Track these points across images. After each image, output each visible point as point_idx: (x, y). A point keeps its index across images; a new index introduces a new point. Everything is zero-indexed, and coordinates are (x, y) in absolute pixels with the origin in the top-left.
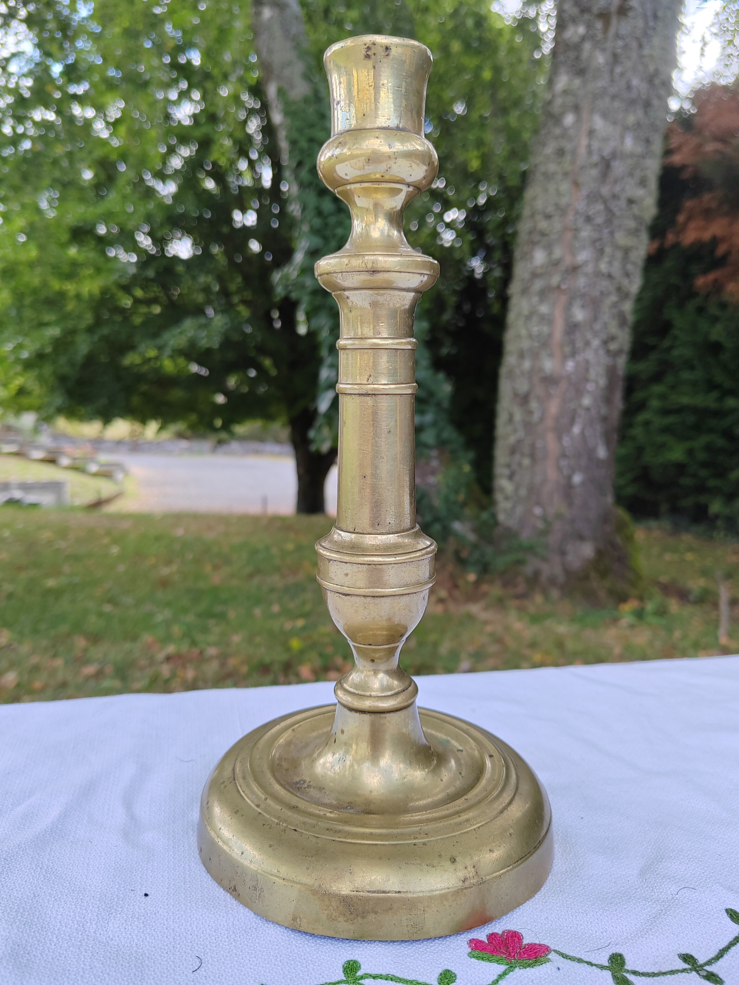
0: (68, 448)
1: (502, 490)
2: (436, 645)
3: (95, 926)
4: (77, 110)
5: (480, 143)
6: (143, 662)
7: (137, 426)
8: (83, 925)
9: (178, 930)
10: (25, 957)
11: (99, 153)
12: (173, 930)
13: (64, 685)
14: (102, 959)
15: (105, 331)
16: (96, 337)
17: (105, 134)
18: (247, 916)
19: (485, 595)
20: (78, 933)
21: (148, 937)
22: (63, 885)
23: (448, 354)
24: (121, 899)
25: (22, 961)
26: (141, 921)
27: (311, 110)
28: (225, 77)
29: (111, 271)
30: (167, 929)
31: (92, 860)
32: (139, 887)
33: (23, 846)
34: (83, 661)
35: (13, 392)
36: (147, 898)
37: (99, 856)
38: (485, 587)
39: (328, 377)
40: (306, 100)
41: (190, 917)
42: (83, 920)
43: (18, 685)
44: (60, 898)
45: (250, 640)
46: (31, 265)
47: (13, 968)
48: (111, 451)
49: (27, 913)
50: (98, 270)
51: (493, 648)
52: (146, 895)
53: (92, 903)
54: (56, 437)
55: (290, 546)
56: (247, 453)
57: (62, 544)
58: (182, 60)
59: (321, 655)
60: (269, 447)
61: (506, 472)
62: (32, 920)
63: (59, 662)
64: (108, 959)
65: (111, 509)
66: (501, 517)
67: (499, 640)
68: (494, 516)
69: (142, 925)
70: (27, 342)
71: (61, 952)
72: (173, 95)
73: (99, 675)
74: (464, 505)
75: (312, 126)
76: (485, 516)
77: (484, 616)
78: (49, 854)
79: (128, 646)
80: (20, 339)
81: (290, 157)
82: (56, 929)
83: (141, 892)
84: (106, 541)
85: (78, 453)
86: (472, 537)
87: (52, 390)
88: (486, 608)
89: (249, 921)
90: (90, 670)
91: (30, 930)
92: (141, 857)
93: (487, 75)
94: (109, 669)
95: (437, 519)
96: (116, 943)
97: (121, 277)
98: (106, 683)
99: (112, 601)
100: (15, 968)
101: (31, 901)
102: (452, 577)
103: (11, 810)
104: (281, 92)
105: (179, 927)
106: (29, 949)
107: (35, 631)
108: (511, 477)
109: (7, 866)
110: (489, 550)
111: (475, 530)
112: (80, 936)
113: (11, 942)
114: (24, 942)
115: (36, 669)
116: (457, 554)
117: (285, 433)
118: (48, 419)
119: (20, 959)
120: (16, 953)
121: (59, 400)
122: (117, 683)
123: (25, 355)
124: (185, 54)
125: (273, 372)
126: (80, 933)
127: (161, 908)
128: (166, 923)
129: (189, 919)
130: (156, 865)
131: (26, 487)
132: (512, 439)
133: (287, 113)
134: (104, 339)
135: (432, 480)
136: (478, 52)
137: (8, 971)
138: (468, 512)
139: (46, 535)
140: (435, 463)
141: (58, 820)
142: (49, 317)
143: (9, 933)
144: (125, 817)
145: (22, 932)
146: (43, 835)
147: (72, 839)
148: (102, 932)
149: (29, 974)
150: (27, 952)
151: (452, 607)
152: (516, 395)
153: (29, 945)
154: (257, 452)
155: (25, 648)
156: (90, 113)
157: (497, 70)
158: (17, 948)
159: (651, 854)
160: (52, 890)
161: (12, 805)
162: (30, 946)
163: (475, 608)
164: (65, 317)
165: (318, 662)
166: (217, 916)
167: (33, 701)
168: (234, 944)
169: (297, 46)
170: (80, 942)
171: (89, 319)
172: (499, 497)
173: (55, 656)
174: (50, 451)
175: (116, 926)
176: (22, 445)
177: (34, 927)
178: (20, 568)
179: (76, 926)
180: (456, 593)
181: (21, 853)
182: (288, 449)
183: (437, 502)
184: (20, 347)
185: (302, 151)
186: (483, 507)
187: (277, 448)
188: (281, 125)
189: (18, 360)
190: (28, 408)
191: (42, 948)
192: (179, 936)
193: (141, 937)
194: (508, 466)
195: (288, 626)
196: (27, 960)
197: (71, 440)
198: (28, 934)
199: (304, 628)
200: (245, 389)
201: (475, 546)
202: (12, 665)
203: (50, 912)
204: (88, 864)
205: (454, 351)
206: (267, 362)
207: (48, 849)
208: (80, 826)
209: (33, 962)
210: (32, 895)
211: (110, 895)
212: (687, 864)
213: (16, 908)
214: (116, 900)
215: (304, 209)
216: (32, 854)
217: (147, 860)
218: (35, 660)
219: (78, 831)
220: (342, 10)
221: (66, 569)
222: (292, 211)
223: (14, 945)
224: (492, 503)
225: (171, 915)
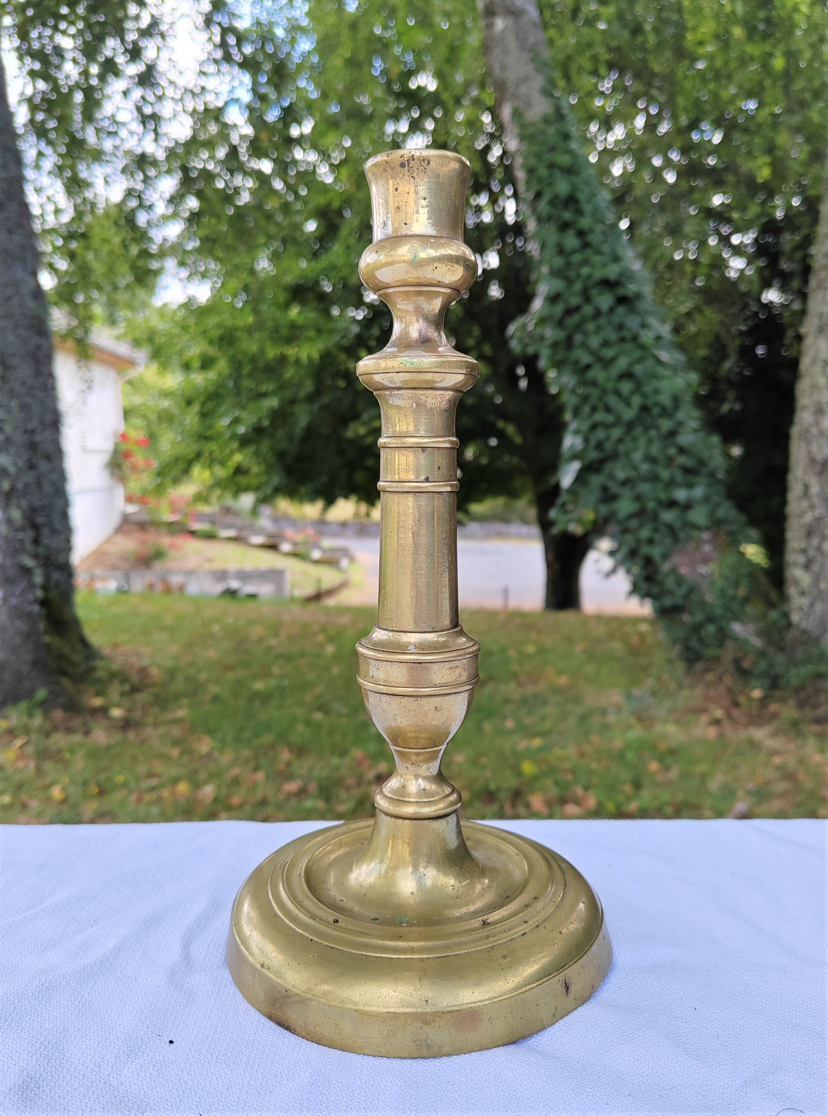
0: (289, 532)
1: (796, 582)
2: (703, 778)
3: (110, 1069)
4: (298, 154)
5: (771, 149)
6: (351, 781)
7: (363, 507)
8: (99, 1066)
9: (191, 1083)
10: (34, 1091)
11: (321, 200)
12: (186, 1083)
13: (264, 802)
14: (105, 1103)
15: (326, 399)
16: (316, 407)
17: (329, 180)
18: (265, 1077)
19: (774, 716)
20: (92, 1074)
21: (158, 1087)
22: (94, 1022)
23: (731, 411)
24: (145, 1043)
25: (29, 1094)
26: (156, 1069)
27: (551, 130)
28: (458, 101)
29: (332, 332)
30: (179, 1080)
31: (130, 999)
32: (168, 1033)
33: (68, 976)
34: (287, 776)
35: (231, 471)
36: (171, 1045)
37: (138, 995)
38: (773, 707)
39: (572, 446)
40: (546, 121)
41: (206, 1071)
42: (101, 1060)
43: (216, 800)
44: (87, 1035)
45: (474, 762)
46: (250, 330)
47: (18, 1101)
48: (335, 535)
49: (50, 1046)
50: (319, 331)
51: (781, 786)
52: (171, 1042)
53: (115, 1044)
54: (276, 520)
55: (531, 649)
56: (487, 537)
57: (273, 642)
58: (413, 85)
59: (557, 783)
60: (514, 528)
61: (802, 559)
62: (53, 1054)
63: (260, 776)
64: (110, 1104)
65: (331, 602)
66: (795, 617)
67: (791, 777)
68: (786, 615)
69: (156, 1073)
70: (244, 415)
71: (70, 1091)
72: (403, 127)
73: (302, 793)
74: (746, 600)
75: (553, 149)
76: (774, 615)
77: (772, 743)
78: (92, 988)
79: (335, 761)
80: (237, 413)
81: (528, 189)
82: (73, 1066)
83: (168, 1038)
84: (321, 638)
85: (299, 537)
86: (757, 642)
87: (269, 469)
88: (774, 734)
89: (267, 1082)
90: (292, 787)
91: (48, 1064)
92: (180, 1001)
93: (779, 63)
94: (313, 787)
95: (710, 619)
96: (125, 1089)
97: (343, 337)
98: (309, 803)
99: (323, 708)
100: (20, 1101)
101: (58, 1035)
102: (731, 692)
103: (71, 939)
104: (516, 114)
105: (192, 1080)
106: (41, 1083)
107: (237, 740)
108: (807, 566)
109: (48, 996)
110: (780, 659)
111: (761, 633)
112: (93, 1077)
113: (26, 1074)
114: (38, 1075)
115: (236, 781)
116: (737, 662)
117: (532, 513)
118: (265, 500)
119: (28, 1093)
120: (27, 1086)
121: (276, 480)
122: (320, 804)
123: (241, 430)
124: (417, 79)
125: (518, 440)
126: (94, 1073)
127: (180, 1057)
128: (181, 1074)
129: (205, 1073)
130: (193, 1011)
131: (244, 576)
132: (808, 518)
133: (522, 138)
134: (324, 408)
135: (703, 569)
136: (765, 37)
137: (12, 1103)
138: (750, 609)
139: (257, 631)
140: (707, 548)
141: (111, 953)
142: (267, 387)
143: (27, 1064)
144: (178, 956)
145: (39, 1065)
146: (91, 968)
147: (119, 975)
148: (115, 1076)
149: (31, 1108)
150: (38, 1086)
151: (728, 729)
152: (813, 461)
153: (42, 1079)
154: (500, 535)
155: (226, 758)
156: (312, 157)
157: (791, 56)
158: (29, 1080)
159: (767, 1062)
160: (82, 1025)
161: (73, 932)
162: (43, 1081)
163: (759, 734)
164: (283, 386)
165: (554, 792)
166: (234, 1074)
167: (230, 818)
168: (243, 1105)
169: (535, 57)
170: (92, 1083)
171: (309, 386)
172: (792, 591)
173: (256, 769)
174: (270, 536)
175: (131, 1071)
176: (241, 529)
177: (53, 1061)
178: (229, 668)
179: (92, 1066)
180: (736, 713)
181: (65, 983)
182: (535, 530)
183: (710, 597)
184: (236, 421)
185: (540, 180)
186: (772, 605)
187: (524, 530)
188: (517, 151)
189: (234, 436)
190: (247, 489)
191: (53, 1084)
192: (190, 1090)
193: (151, 1085)
194: (804, 551)
195: (522, 744)
196: (35, 1094)
197: (293, 522)
198: (45, 1068)
199: (540, 750)
200: (484, 461)
201: (762, 654)
202: (211, 777)
203: (73, 1049)
204: (125, 1003)
205: (737, 407)
206: (511, 429)
207: (93, 983)
208: (131, 962)
209: (39, 1097)
210: (62, 1029)
211: (135, 1038)
212: (806, 1080)
213: (42, 1039)
214: (139, 1043)
215: (543, 247)
216: (75, 985)
217: (185, 1005)
218: (235, 771)
219: (128, 967)
220: (593, 7)
221: (276, 670)
222: (530, 251)
223: (27, 1077)
224: (784, 598)
225: (187, 1066)
